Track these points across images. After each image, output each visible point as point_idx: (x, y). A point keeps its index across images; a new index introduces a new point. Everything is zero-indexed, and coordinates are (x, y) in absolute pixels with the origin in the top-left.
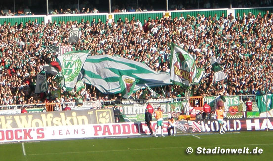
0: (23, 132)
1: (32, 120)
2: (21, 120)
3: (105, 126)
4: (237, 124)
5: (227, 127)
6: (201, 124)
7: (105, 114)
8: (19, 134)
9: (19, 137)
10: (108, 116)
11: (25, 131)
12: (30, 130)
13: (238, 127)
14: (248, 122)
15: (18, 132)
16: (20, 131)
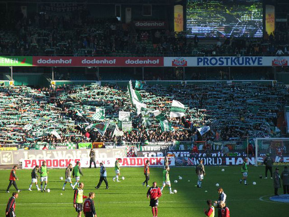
0: (65, 161)
1: (66, 154)
2: (57, 154)
3: (124, 159)
4: (219, 160)
5: (212, 162)
6: (193, 160)
7: (119, 151)
8: (62, 163)
9: (62, 165)
10: (122, 153)
11: (67, 160)
12: (70, 160)
13: (220, 162)
14: (227, 159)
15: (62, 162)
16: (63, 161)
